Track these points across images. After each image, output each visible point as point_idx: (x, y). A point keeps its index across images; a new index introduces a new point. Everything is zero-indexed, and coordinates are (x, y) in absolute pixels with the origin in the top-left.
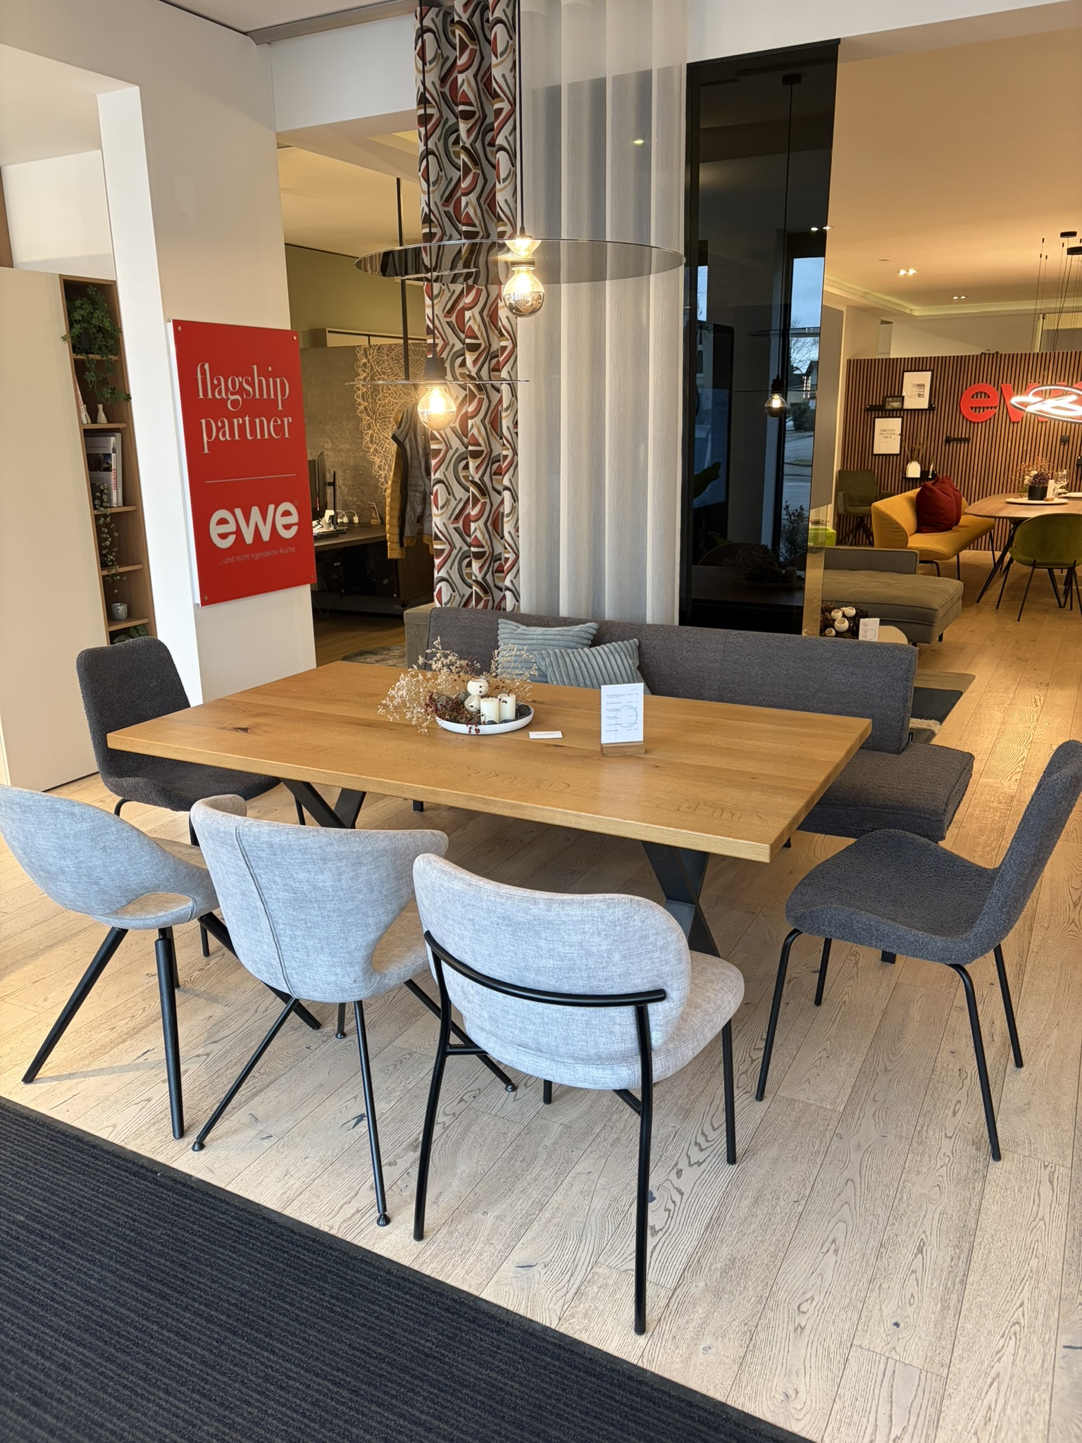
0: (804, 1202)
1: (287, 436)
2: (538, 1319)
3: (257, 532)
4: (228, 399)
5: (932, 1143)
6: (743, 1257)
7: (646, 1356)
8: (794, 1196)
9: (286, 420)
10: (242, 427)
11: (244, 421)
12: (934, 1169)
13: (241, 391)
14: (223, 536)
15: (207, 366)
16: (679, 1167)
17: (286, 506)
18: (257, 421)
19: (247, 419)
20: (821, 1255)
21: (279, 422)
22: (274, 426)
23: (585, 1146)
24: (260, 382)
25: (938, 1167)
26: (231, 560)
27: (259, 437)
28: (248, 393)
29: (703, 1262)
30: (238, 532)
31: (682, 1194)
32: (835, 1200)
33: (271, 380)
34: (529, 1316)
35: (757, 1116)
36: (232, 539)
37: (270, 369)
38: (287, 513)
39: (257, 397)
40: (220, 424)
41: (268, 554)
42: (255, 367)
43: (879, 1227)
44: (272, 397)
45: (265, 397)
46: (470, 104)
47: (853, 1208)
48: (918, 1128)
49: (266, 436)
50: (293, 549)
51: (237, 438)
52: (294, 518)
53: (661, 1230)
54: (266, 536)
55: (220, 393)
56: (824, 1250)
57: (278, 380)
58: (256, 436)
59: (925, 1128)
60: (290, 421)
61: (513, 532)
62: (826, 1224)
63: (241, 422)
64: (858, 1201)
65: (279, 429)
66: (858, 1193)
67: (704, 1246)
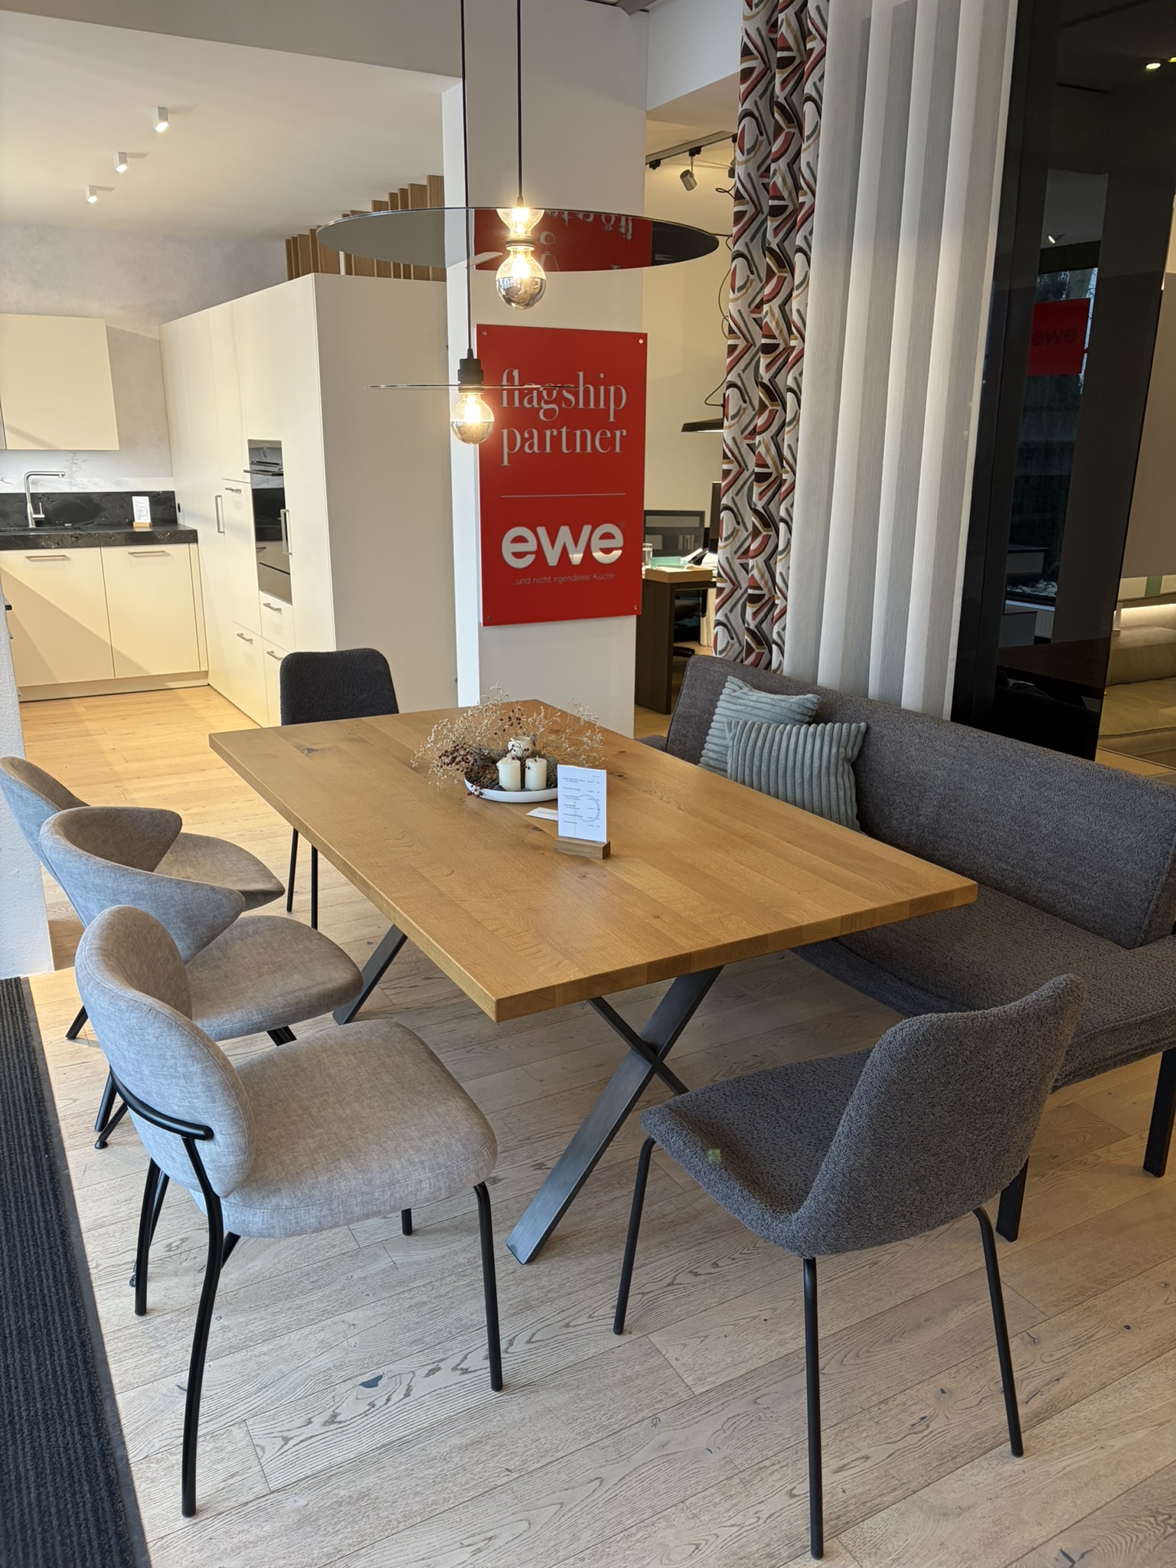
0: (518, 1475)
1: (618, 450)
2: (129, 1446)
3: (565, 552)
4: (541, 408)
5: (760, 1491)
6: (376, 1498)
7: (164, 1541)
8: (514, 1463)
9: (618, 433)
10: (556, 441)
11: (560, 433)
12: (721, 1522)
13: (560, 399)
14: (519, 555)
15: (516, 373)
16: (441, 1365)
17: (610, 528)
18: (578, 433)
19: (564, 430)
20: (458, 1545)
21: (609, 435)
22: (600, 439)
23: (385, 1294)
24: (587, 392)
25: (732, 1522)
26: (528, 581)
27: (578, 450)
28: (568, 401)
29: (334, 1480)
30: (540, 553)
31: (407, 1395)
32: (554, 1493)
33: (602, 388)
34: (127, 1439)
35: (592, 1351)
36: (529, 560)
37: (602, 376)
38: (607, 536)
39: (581, 405)
40: (526, 435)
41: (576, 578)
42: (581, 374)
43: (561, 1553)
44: (602, 406)
45: (592, 406)
46: (789, 49)
47: (561, 1513)
48: (767, 1463)
49: (589, 450)
50: (612, 576)
51: (548, 450)
52: (619, 540)
53: (340, 1422)
54: (576, 557)
55: (530, 401)
56: (466, 1542)
57: (612, 389)
58: (575, 449)
59: (775, 1467)
60: (625, 433)
61: (784, 573)
62: (508, 1514)
63: (555, 433)
64: (577, 1509)
65: (608, 443)
66: (589, 1500)
67: (358, 1464)
